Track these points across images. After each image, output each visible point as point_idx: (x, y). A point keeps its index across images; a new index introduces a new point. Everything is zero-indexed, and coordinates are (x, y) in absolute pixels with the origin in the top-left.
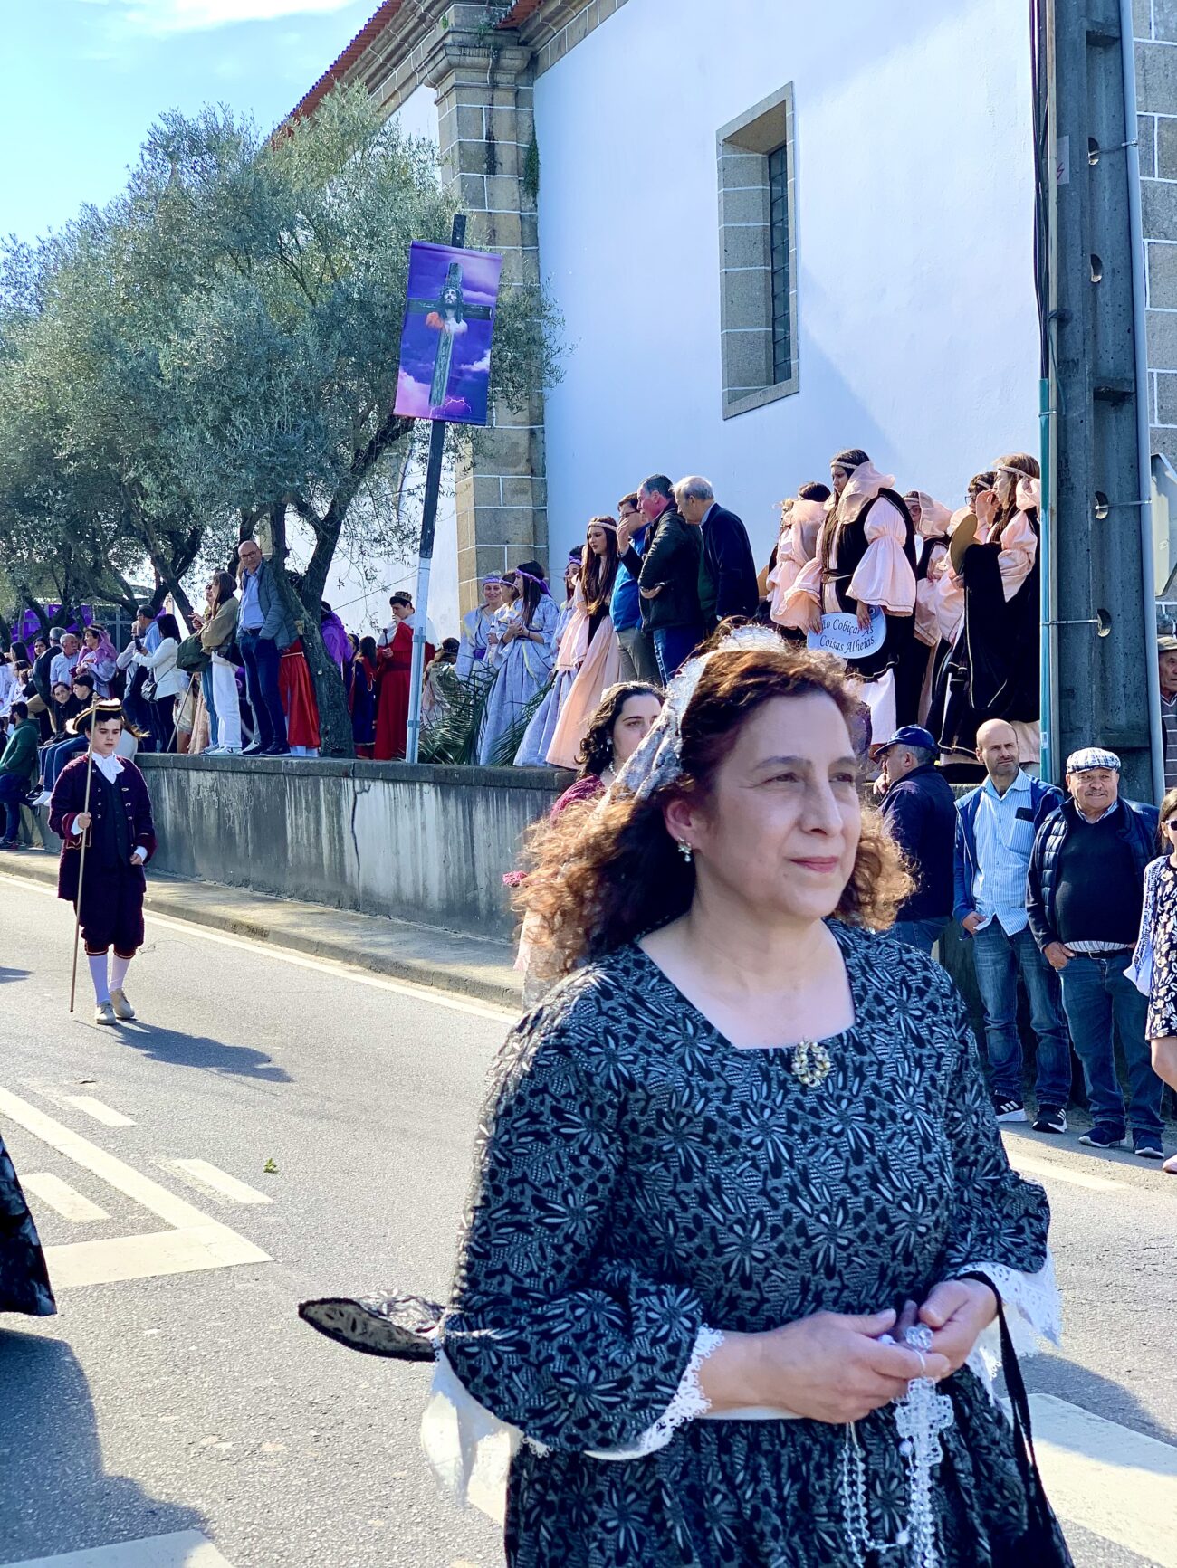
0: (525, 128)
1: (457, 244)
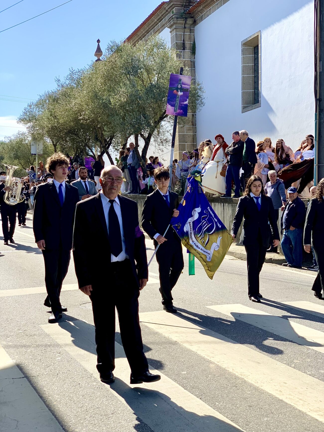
0: (192, 38)
1: (181, 74)
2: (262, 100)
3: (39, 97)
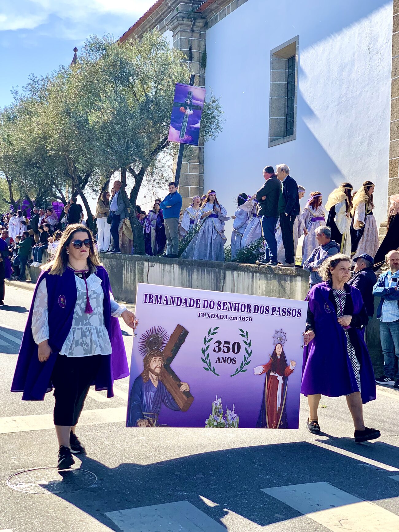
0: (203, 46)
1: (191, 84)
2: (298, 129)
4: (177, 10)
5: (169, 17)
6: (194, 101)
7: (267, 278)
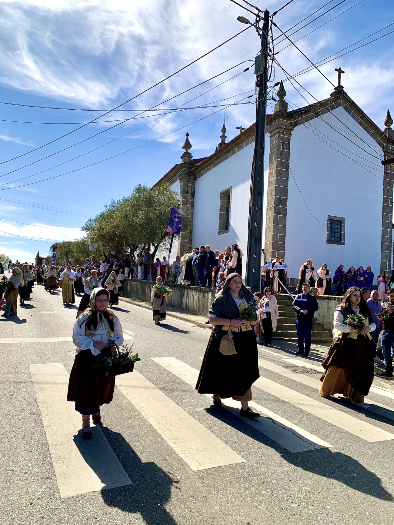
0: (193, 188)
1: (178, 208)
2: (230, 228)
3: (96, 216)
4: (182, 171)
5: (179, 174)
6: (179, 215)
7: (199, 292)
